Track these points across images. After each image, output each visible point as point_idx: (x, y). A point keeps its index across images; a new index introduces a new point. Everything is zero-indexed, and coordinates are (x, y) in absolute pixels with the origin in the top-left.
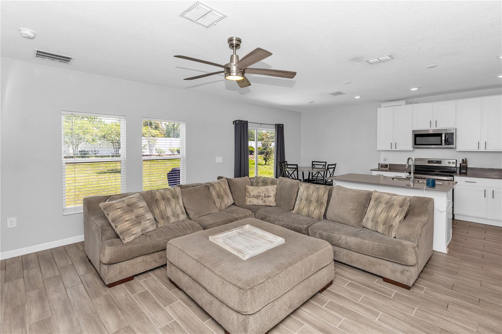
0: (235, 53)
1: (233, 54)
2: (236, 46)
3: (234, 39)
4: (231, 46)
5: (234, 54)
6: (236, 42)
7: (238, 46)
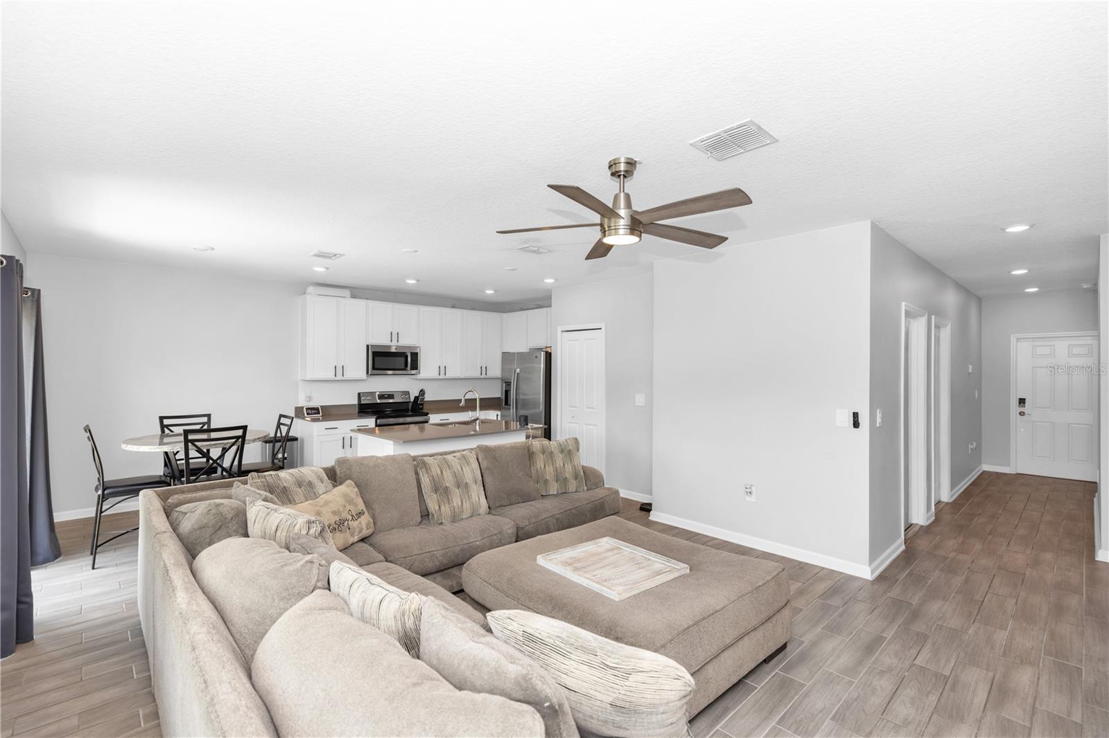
0: (622, 188)
1: (618, 192)
2: (625, 176)
3: (623, 160)
4: (615, 174)
5: (620, 192)
6: (625, 167)
7: (628, 174)
